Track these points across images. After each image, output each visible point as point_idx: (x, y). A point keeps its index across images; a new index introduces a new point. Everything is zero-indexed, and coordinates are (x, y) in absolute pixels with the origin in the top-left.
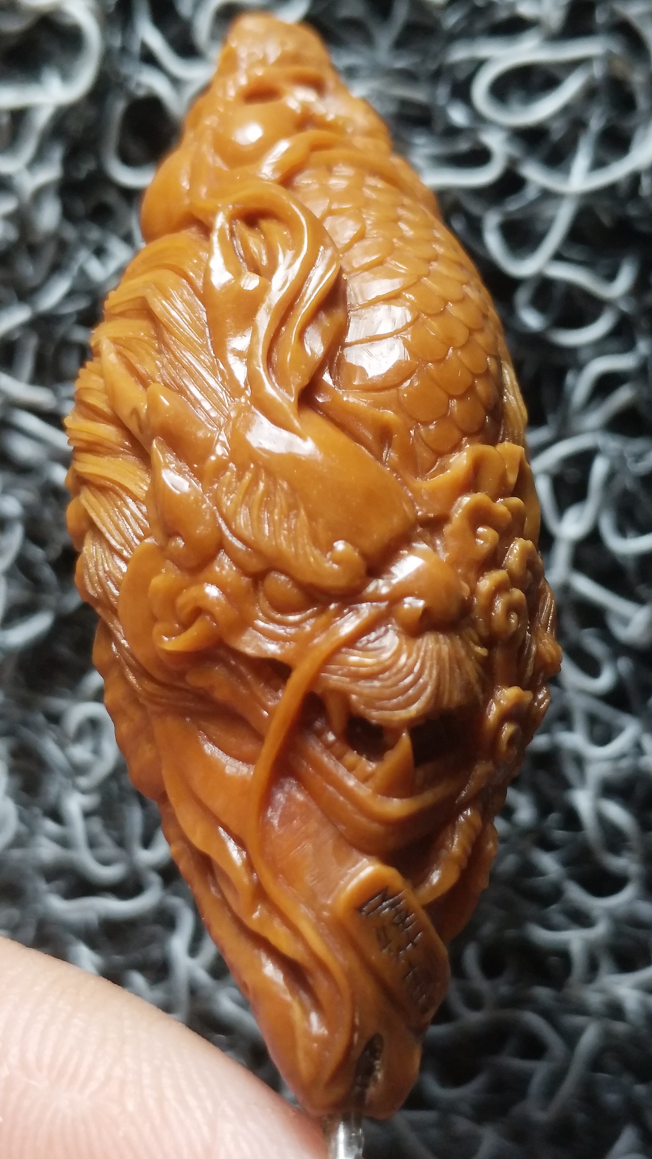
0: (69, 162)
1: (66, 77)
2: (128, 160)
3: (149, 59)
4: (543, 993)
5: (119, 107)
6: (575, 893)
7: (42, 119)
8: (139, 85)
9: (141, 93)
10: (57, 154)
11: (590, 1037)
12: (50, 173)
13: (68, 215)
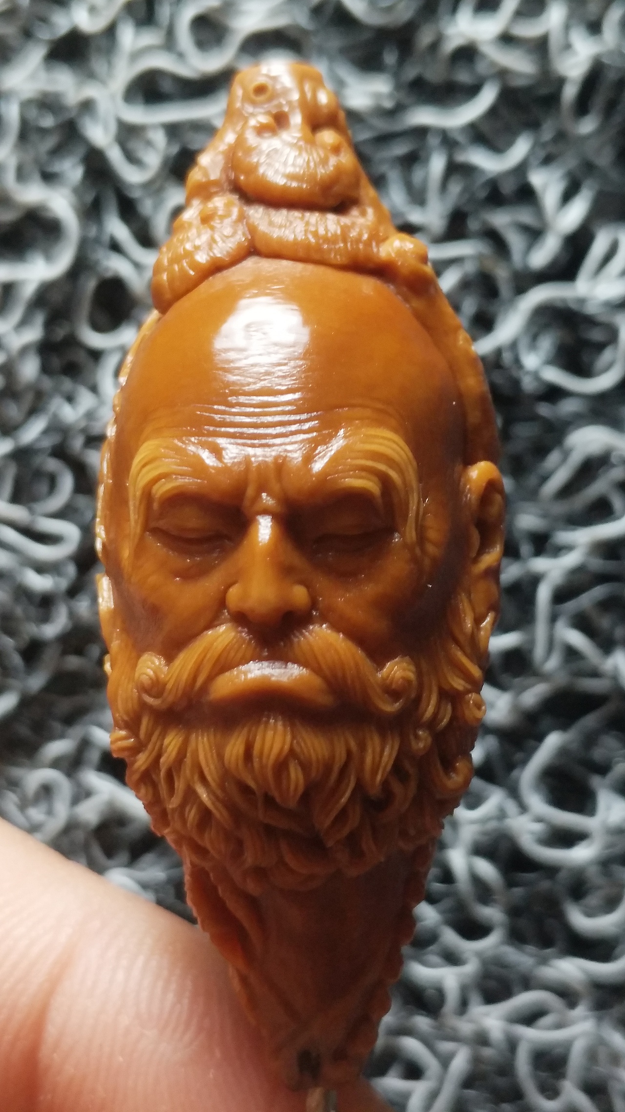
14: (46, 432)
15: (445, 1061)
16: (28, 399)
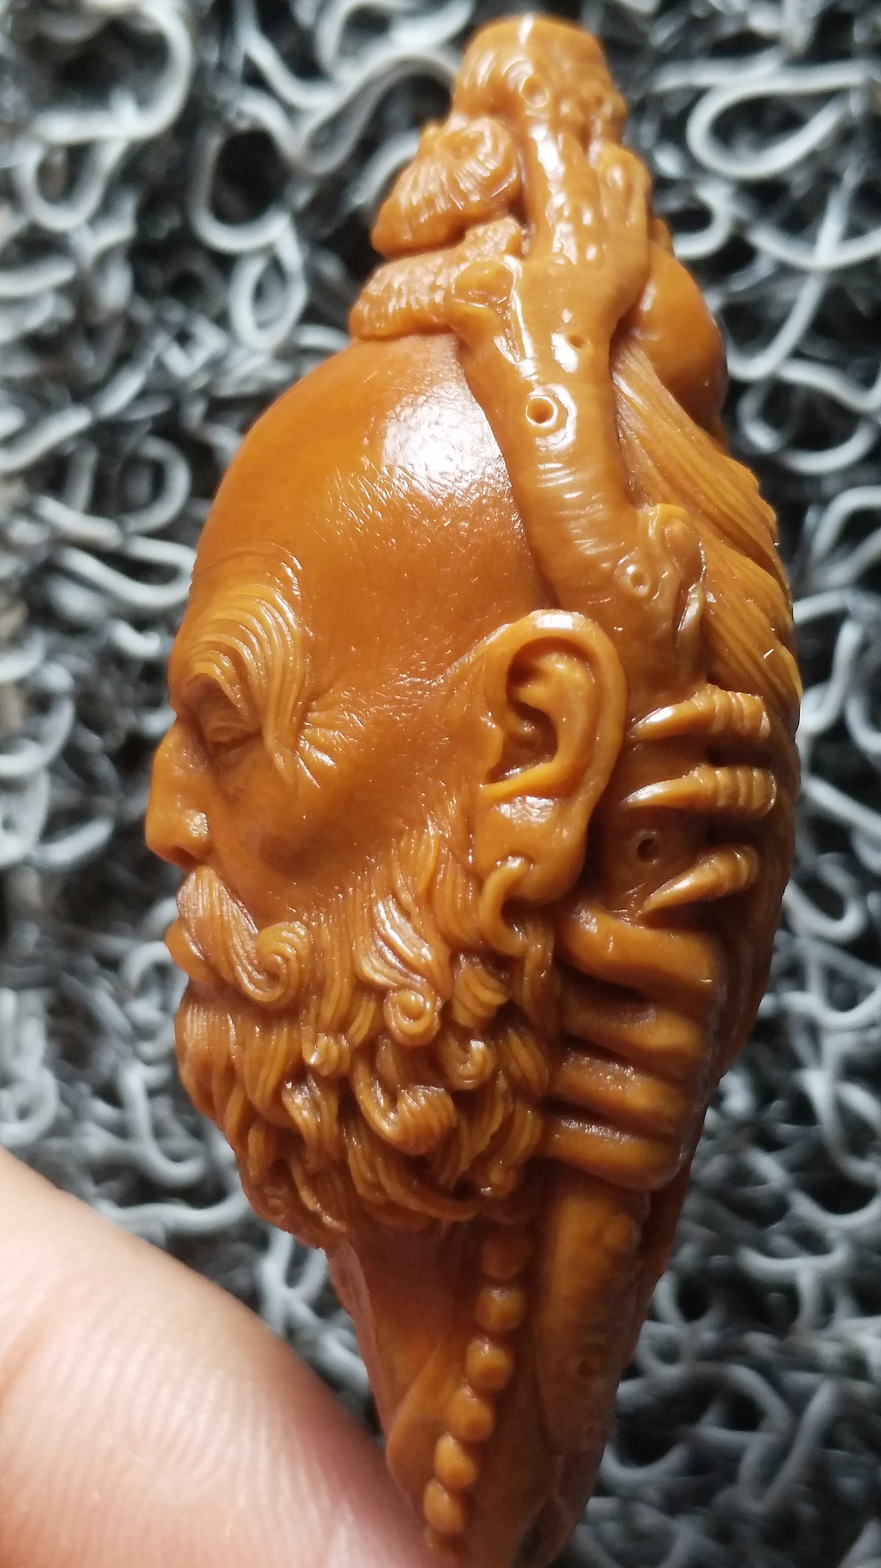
0: (145, 215)
1: (144, 102)
2: (224, 216)
3: (255, 79)
4: (760, 1342)
5: (213, 144)
6: (805, 1208)
7: (109, 158)
8: (240, 115)
9: (243, 125)
10: (128, 206)
11: (822, 1402)
12: (120, 230)
13: (140, 287)
14: (143, 395)
15: (797, 1402)
16: (114, 339)
